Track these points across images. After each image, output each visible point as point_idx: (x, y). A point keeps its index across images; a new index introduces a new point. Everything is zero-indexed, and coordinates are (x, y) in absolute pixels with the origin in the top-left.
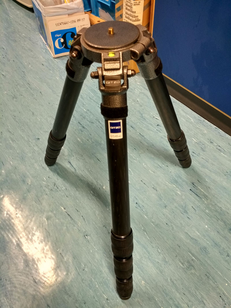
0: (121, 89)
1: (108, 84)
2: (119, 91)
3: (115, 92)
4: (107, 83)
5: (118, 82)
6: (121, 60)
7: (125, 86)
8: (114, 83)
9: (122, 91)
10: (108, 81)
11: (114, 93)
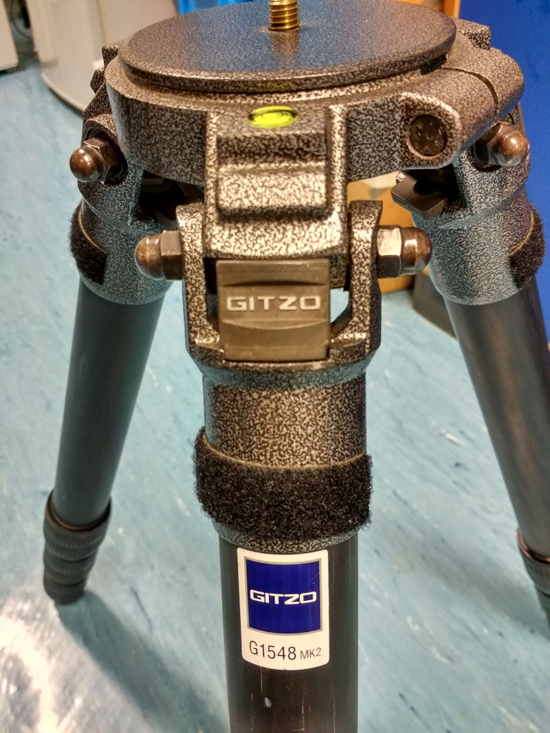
0: (328, 349)
1: (240, 314)
2: (317, 366)
3: (289, 371)
4: (235, 303)
5: (311, 302)
6: (338, 154)
7: (361, 331)
8: (284, 306)
9: (337, 365)
10: (243, 289)
11: (277, 371)
